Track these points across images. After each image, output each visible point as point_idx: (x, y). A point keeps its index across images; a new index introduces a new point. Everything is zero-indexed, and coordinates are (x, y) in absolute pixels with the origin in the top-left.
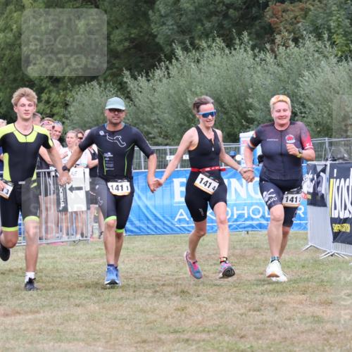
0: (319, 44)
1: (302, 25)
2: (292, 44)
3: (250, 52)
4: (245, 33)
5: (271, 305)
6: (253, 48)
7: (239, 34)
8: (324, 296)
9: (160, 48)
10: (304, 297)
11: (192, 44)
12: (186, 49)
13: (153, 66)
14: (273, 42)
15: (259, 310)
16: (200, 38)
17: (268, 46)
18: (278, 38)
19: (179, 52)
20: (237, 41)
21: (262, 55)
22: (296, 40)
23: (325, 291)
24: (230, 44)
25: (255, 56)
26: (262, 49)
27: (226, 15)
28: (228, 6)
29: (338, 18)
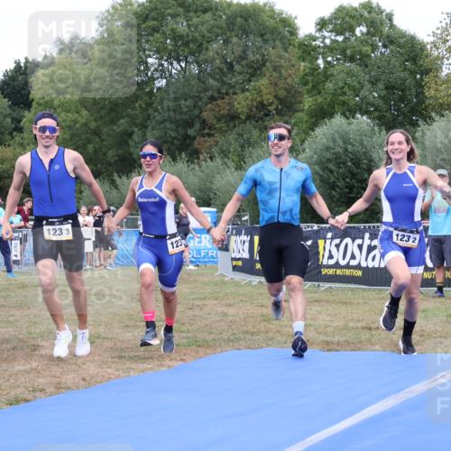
0: (226, 160)
1: (215, 150)
2: (209, 161)
3: (186, 165)
4: (183, 153)
5: (198, 306)
6: (187, 162)
7: (180, 154)
8: (228, 302)
9: (135, 161)
10: (216, 302)
13: (131, 171)
14: (198, 158)
15: (190, 309)
17: (196, 161)
18: (201, 157)
20: (178, 158)
21: (192, 166)
22: (211, 158)
23: (228, 299)
24: (174, 159)
25: (188, 166)
26: (193, 162)
27: (172, 144)
28: (174, 138)
29: (235, 146)
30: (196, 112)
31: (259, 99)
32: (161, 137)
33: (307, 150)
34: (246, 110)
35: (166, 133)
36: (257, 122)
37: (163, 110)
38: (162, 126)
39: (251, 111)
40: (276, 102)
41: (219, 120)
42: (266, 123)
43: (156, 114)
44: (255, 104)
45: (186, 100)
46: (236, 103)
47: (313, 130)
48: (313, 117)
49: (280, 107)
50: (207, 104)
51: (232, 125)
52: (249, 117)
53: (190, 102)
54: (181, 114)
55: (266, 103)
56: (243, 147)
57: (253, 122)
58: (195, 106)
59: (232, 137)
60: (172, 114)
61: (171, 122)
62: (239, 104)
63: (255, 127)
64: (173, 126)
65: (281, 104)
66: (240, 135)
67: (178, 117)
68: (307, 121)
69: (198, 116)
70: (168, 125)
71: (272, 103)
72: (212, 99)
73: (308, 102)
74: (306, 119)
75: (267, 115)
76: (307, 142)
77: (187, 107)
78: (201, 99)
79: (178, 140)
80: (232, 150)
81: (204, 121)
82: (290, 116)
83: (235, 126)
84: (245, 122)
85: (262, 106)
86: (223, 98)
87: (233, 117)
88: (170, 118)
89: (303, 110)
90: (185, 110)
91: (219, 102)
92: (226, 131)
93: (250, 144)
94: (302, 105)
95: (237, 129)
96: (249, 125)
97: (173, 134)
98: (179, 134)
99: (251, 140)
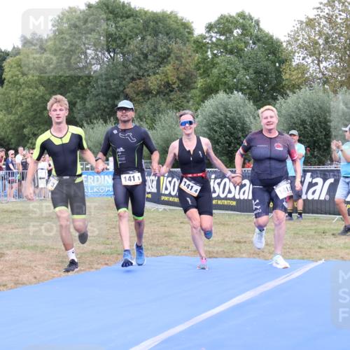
7: (110, 118)
11: (91, 121)
12: (88, 124)
16: (94, 119)
19: (85, 125)
20: (108, 121)
24: (106, 122)
27: (104, 111)
28: (105, 107)
29: (148, 113)
30: (121, 88)
31: (166, 80)
32: (96, 106)
33: (200, 116)
34: (156, 87)
35: (100, 103)
36: (164, 96)
37: (98, 86)
38: (97, 98)
39: (160, 88)
40: (178, 82)
41: (138, 94)
42: (171, 97)
43: (93, 89)
44: (163, 83)
45: (114, 80)
46: (149, 82)
47: (204, 102)
48: (203, 93)
49: (181, 85)
50: (129, 83)
51: (146, 98)
52: (158, 93)
53: (116, 82)
54: (110, 89)
55: (170, 82)
56: (154, 113)
57: (162, 96)
58: (120, 84)
59: (146, 106)
60: (104, 89)
61: (103, 96)
62: (151, 83)
63: (163, 100)
64: (105, 98)
65: (181, 83)
66: (153, 105)
67: (108, 92)
68: (199, 96)
69: (123, 92)
70: (101, 97)
71: (175, 82)
72: (133, 79)
73: (200, 82)
74: (199, 93)
75: (171, 91)
76: (199, 110)
77: (115, 85)
78: (125, 80)
79: (108, 108)
80: (146, 116)
81: (127, 95)
82: (188, 92)
83: (149, 99)
84: (156, 96)
85: (168, 85)
86: (140, 79)
87: (147, 92)
88: (102, 92)
89: (197, 88)
90: (113, 87)
91: (138, 81)
92: (142, 102)
93: (159, 112)
94: (196, 84)
95: (150, 101)
96: (159, 98)
97: (105, 104)
98: (109, 104)
99: (160, 109)
